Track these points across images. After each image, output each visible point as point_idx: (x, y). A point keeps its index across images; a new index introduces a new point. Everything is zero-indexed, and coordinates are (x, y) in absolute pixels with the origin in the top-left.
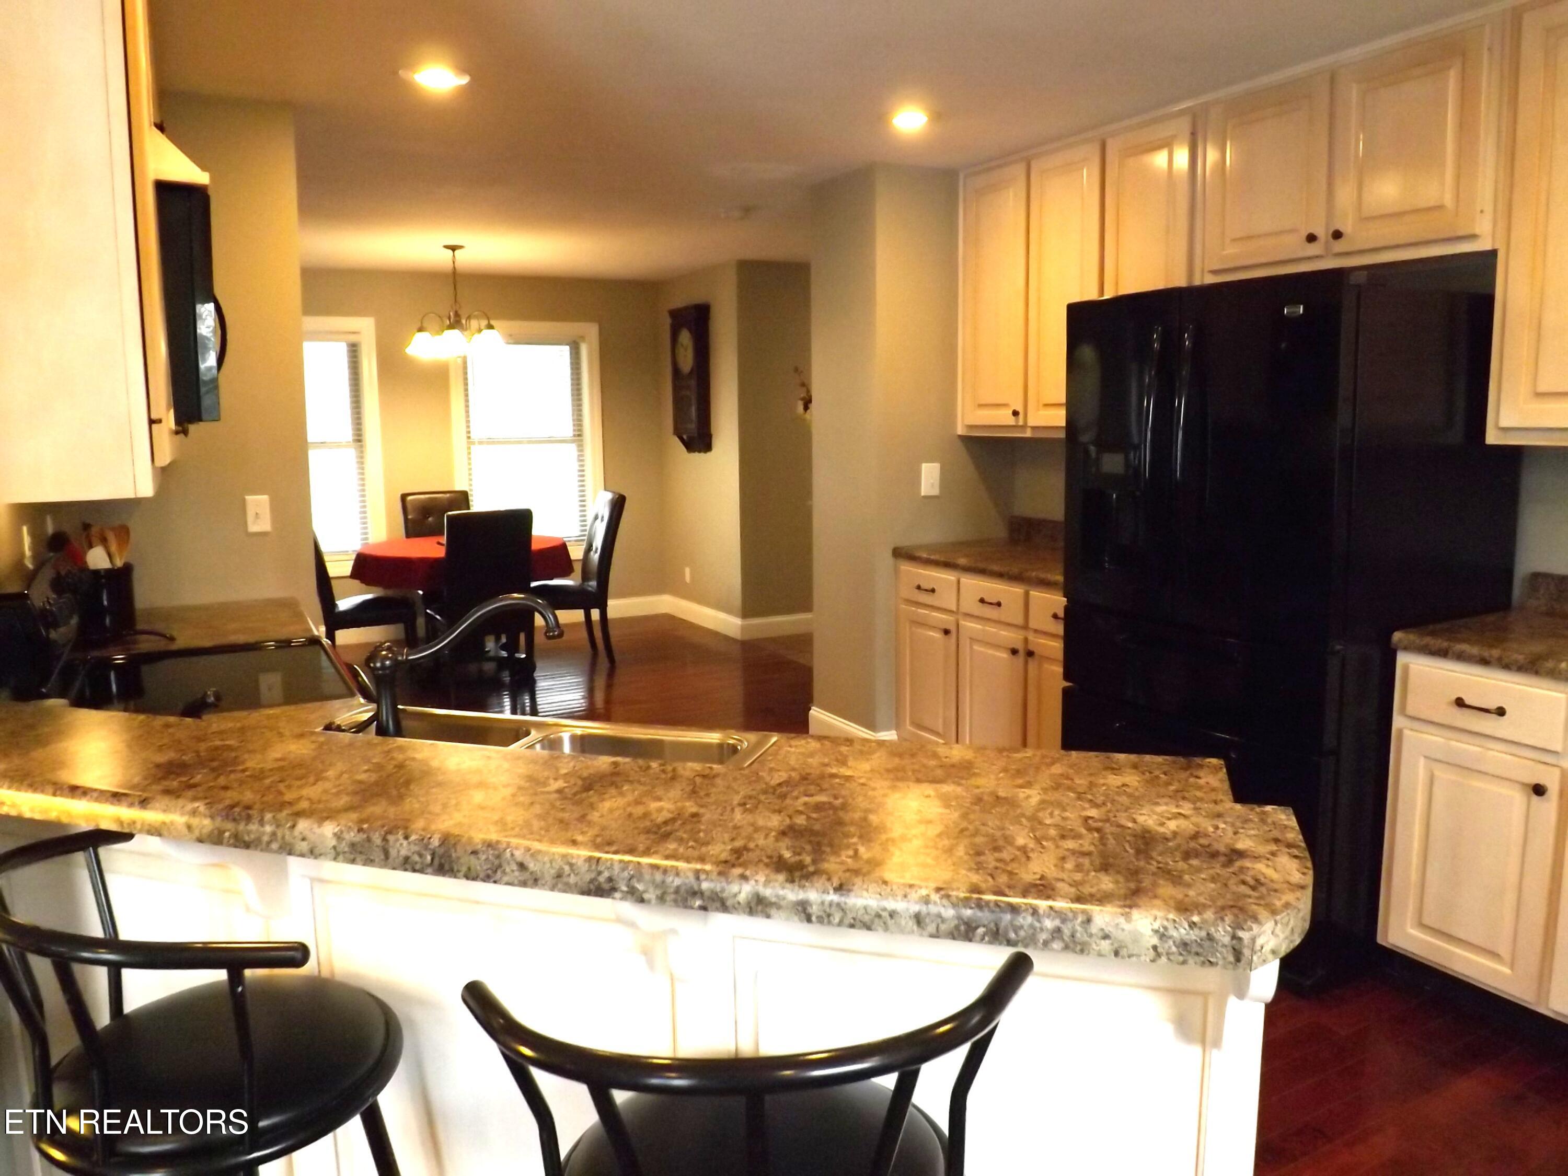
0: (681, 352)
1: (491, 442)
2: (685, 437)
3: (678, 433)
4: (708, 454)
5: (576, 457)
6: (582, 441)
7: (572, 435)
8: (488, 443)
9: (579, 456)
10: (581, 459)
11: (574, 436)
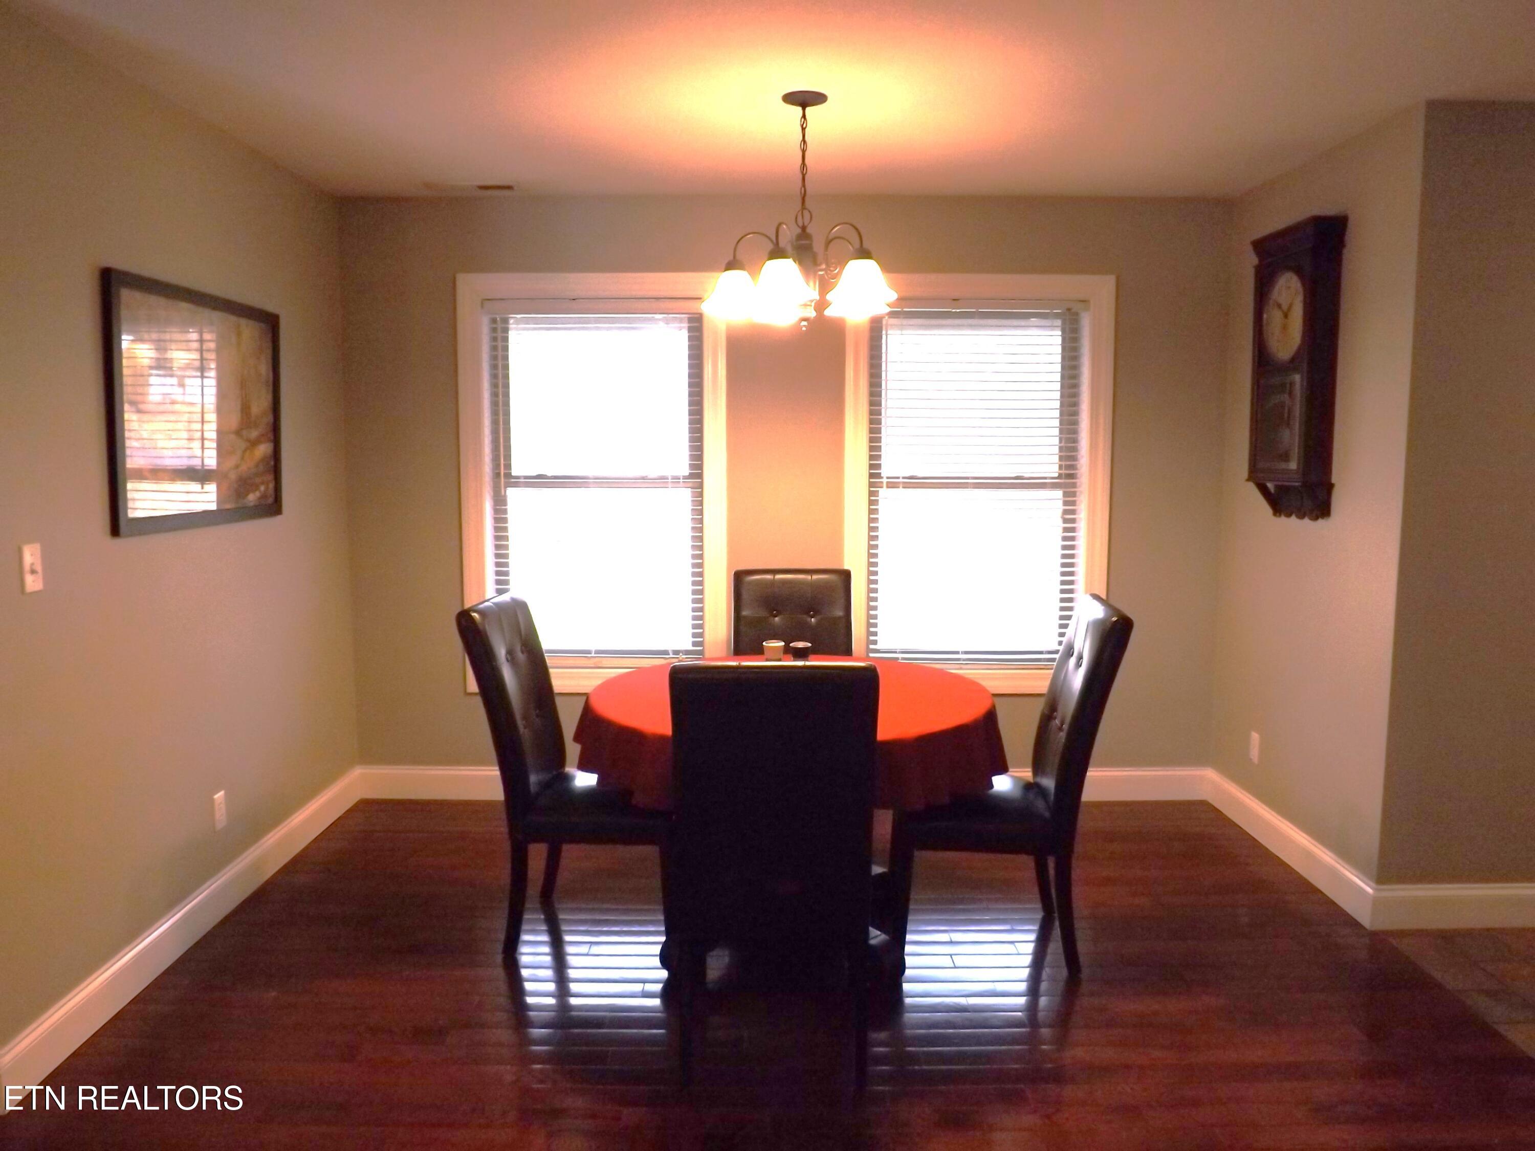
0: (1273, 317)
1: (914, 482)
2: (1270, 486)
3: (1256, 476)
4: (1321, 522)
5: (1059, 512)
6: (1074, 485)
7: (1056, 475)
8: (906, 486)
9: (1065, 512)
10: (1069, 516)
11: (1060, 477)
